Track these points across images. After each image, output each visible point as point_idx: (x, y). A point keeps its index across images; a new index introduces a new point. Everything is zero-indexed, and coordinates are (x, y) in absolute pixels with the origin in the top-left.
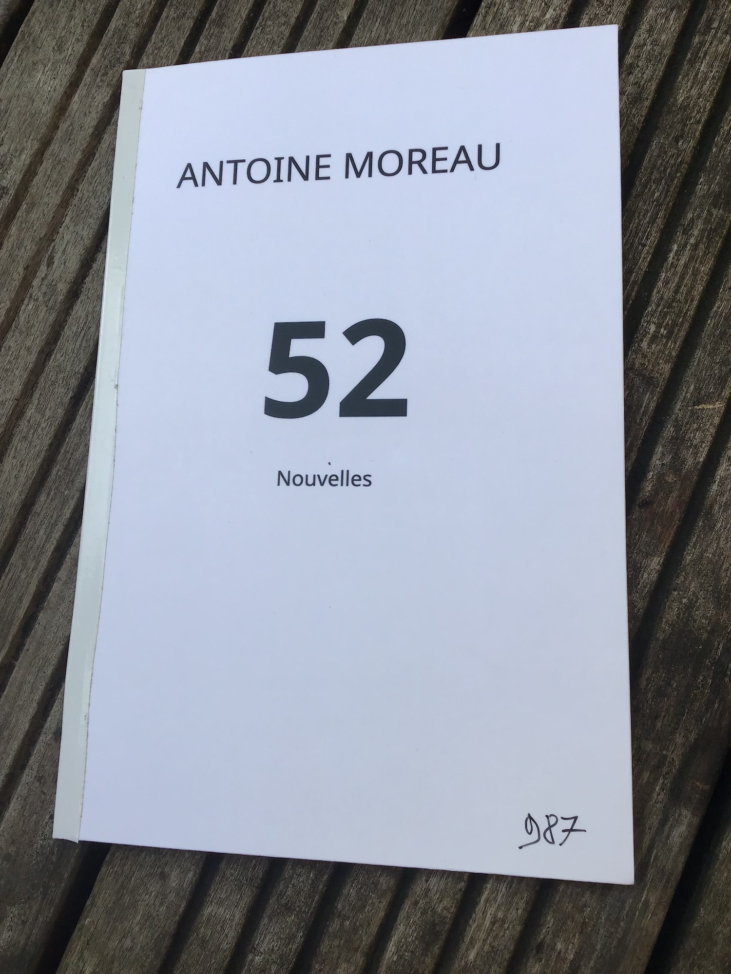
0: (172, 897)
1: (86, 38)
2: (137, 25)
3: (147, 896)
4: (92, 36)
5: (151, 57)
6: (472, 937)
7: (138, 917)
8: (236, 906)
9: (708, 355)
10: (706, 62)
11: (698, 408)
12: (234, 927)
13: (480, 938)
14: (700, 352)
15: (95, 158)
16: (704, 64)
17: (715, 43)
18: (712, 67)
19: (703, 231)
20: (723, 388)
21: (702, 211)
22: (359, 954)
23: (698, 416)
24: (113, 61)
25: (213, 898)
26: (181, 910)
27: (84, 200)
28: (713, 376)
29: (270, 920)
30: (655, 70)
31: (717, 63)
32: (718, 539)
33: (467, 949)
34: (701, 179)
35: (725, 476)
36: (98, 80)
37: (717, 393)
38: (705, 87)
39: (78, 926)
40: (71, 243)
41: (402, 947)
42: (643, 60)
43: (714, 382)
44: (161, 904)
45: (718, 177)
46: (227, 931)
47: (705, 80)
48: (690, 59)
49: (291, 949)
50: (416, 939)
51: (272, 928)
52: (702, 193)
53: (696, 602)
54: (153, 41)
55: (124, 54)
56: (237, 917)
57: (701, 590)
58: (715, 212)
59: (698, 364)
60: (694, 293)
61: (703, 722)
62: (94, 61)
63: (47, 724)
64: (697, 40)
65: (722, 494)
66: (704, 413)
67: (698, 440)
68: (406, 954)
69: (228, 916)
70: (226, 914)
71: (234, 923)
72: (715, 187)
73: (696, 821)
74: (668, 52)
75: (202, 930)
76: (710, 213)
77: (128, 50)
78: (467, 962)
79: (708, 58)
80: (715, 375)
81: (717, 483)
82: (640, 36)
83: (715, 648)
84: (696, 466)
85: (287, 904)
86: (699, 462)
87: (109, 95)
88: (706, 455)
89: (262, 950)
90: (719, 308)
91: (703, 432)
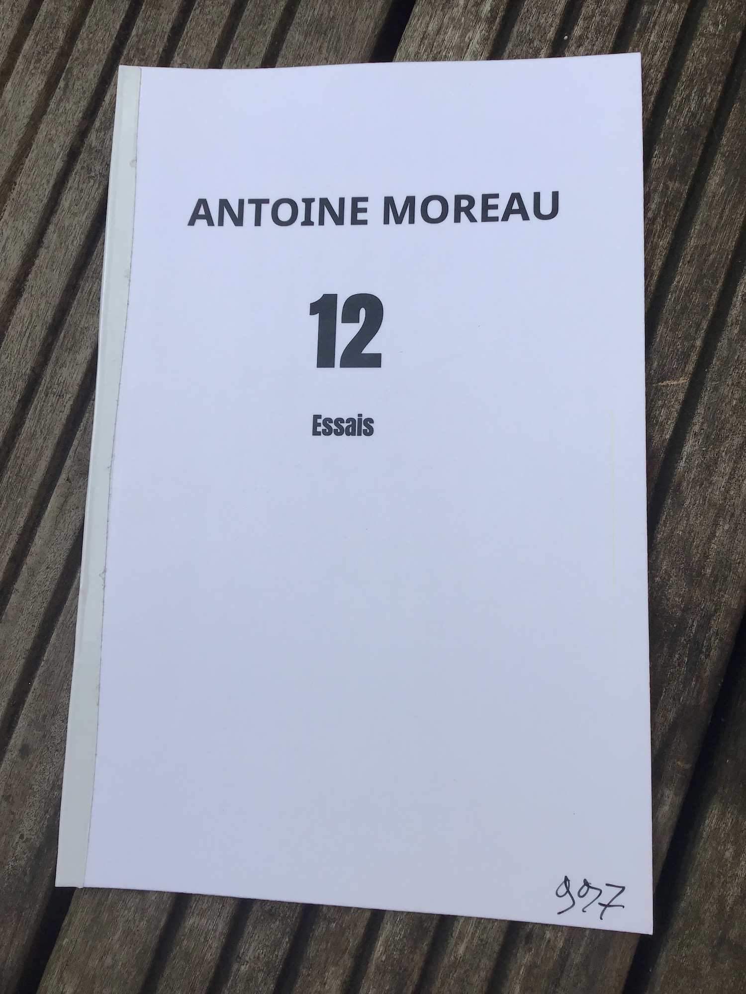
0: (152, 911)
1: (16, 22)
2: (70, 8)
3: (126, 912)
4: (22, 22)
5: (86, 42)
6: (460, 932)
7: (119, 933)
8: (219, 916)
9: (671, 330)
10: (656, 32)
11: (662, 384)
12: (217, 937)
13: (468, 931)
14: (662, 328)
15: (32, 149)
16: (653, 34)
17: (663, 12)
18: (662, 36)
19: (660, 204)
20: (686, 363)
21: (658, 185)
22: (346, 956)
23: (663, 393)
24: (46, 47)
25: (194, 909)
26: (162, 924)
27: (23, 194)
28: (676, 352)
29: (255, 927)
30: (605, 42)
31: (666, 33)
32: (688, 516)
33: (456, 944)
34: (656, 152)
35: (692, 452)
36: (32, 67)
37: (681, 369)
38: (656, 57)
39: (56, 948)
40: (11, 239)
41: (390, 946)
42: (593, 31)
43: (677, 357)
44: (142, 919)
45: (672, 149)
46: (210, 942)
47: (656, 49)
48: (640, 30)
49: (277, 956)
50: (404, 937)
51: (257, 936)
52: (657, 165)
53: (669, 580)
54: (87, 23)
55: (57, 40)
56: (220, 927)
57: (673, 568)
58: (670, 184)
59: (660, 340)
60: (653, 268)
61: (681, 701)
62: (26, 46)
63: (12, 742)
64: (645, 9)
65: (689, 470)
66: (668, 389)
67: (664, 417)
68: (395, 953)
69: (210, 927)
70: (208, 924)
71: (217, 933)
72: (670, 160)
73: (679, 800)
74: (617, 23)
75: (185, 942)
76: (666, 187)
77: (61, 35)
78: (457, 957)
79: (657, 27)
80: (678, 350)
81: (684, 460)
82: (588, 7)
83: (689, 626)
84: (663, 443)
85: (271, 910)
86: (665, 439)
87: (44, 83)
88: (672, 432)
89: (247, 959)
90: (679, 282)
91: (668, 408)
